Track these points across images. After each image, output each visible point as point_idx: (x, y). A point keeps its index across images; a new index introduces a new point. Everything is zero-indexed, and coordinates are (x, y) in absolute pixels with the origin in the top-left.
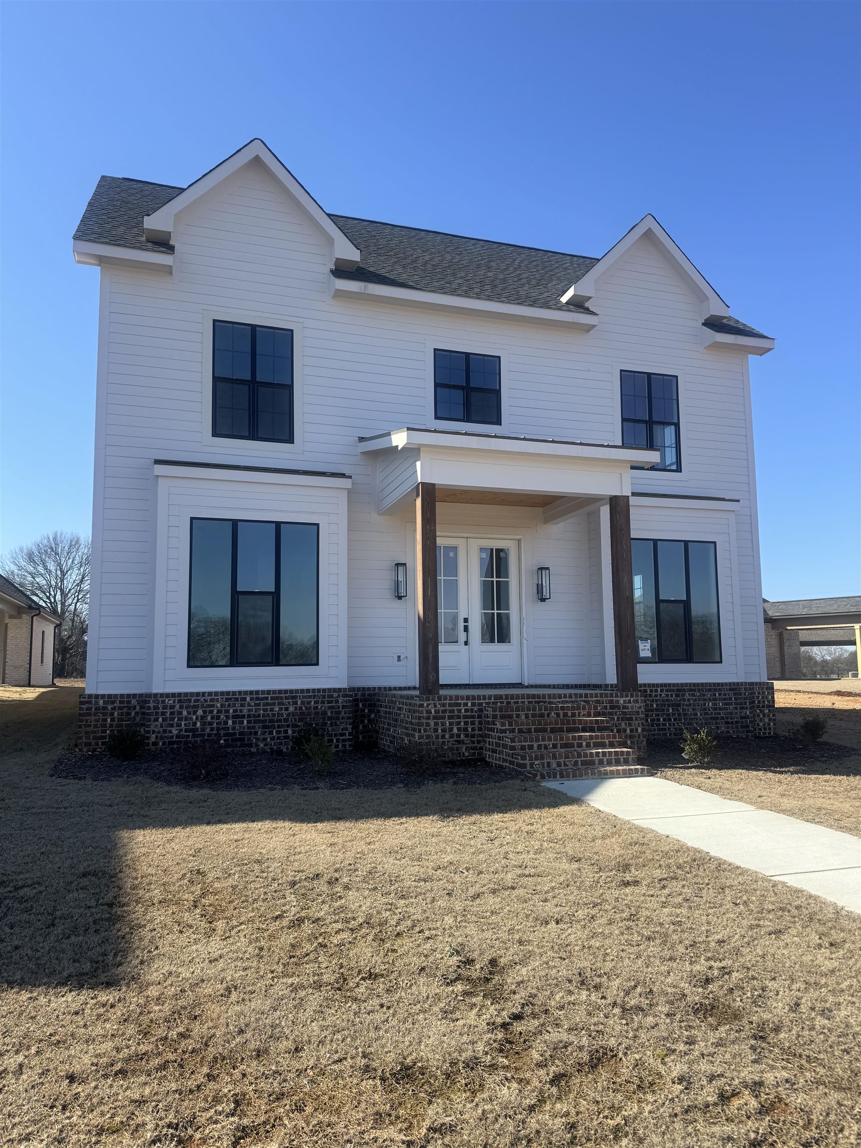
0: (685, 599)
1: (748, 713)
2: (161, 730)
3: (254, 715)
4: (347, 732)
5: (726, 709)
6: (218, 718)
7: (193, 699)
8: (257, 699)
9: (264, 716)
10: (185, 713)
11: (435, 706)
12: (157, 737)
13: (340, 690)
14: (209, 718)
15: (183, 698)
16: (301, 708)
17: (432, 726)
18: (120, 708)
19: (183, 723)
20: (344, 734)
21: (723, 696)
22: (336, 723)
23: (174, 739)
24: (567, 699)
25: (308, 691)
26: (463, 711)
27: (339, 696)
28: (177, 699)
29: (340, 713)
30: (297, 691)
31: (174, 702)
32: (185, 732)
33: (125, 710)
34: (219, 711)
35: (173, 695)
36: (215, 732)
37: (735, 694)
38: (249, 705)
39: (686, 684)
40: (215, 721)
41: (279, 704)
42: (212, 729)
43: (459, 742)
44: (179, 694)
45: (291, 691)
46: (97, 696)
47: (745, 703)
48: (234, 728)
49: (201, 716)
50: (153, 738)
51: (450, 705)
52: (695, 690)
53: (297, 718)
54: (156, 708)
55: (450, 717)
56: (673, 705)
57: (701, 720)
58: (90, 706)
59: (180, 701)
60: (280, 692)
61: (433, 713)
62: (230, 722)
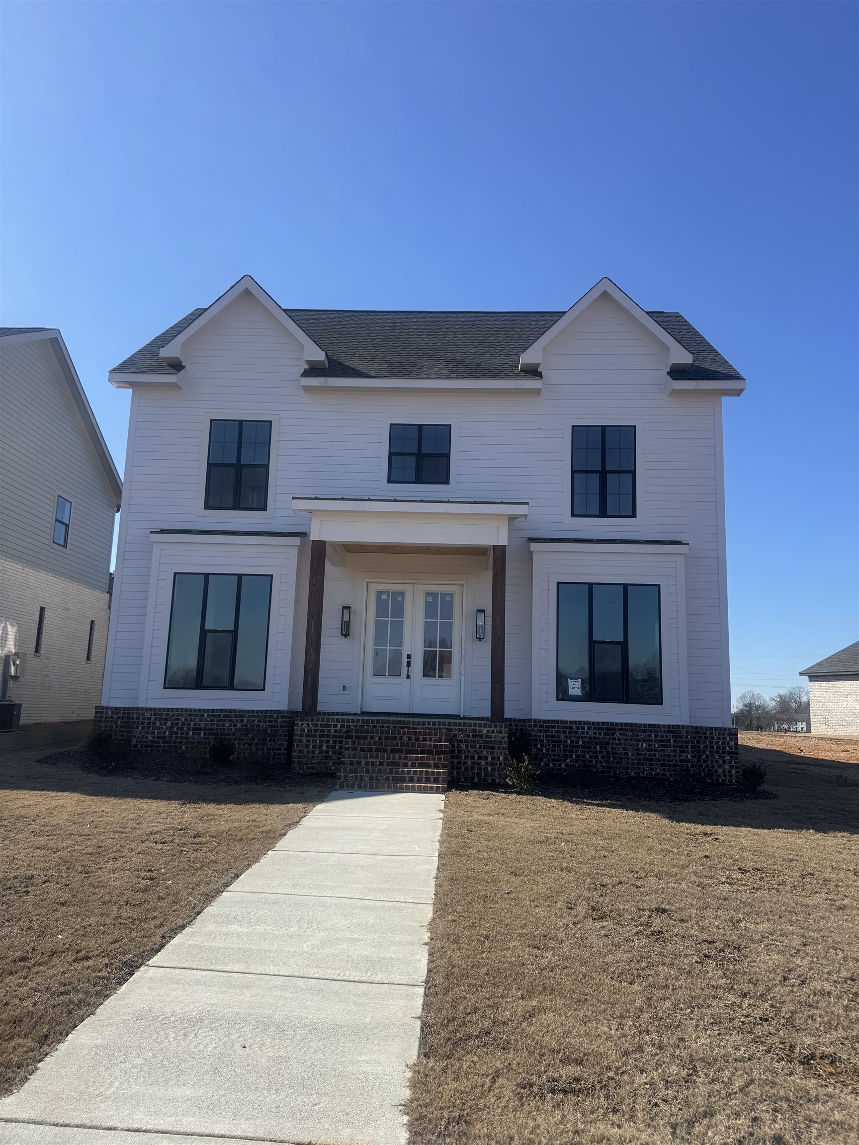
0: (622, 640)
1: (689, 756)
2: (140, 735)
3: (209, 729)
4: (283, 748)
5: (663, 751)
6: (182, 729)
7: (164, 713)
8: (213, 716)
9: (217, 730)
10: (158, 724)
11: (308, 726)
12: (137, 741)
13: (279, 712)
14: (175, 729)
15: (157, 712)
16: (246, 725)
17: (305, 742)
18: (123, 718)
19: (156, 732)
20: (280, 749)
21: (659, 738)
22: (274, 739)
23: (149, 744)
24: (431, 726)
25: (253, 711)
26: (332, 731)
27: (278, 717)
28: (153, 712)
29: (278, 731)
30: (244, 711)
31: (151, 715)
32: (157, 738)
33: (125, 720)
34: (183, 724)
35: (151, 709)
36: (179, 740)
37: (674, 737)
38: (206, 720)
39: (617, 724)
40: (180, 731)
41: (230, 721)
42: (177, 738)
43: (327, 758)
44: (155, 709)
45: (240, 711)
46: (107, 708)
47: (687, 747)
48: (193, 738)
49: (170, 727)
50: (134, 742)
51: (321, 725)
52: (627, 730)
53: (243, 733)
54: (138, 718)
55: (321, 736)
56: (601, 743)
57: (632, 760)
58: (102, 715)
59: (155, 714)
60: (231, 711)
61: (306, 731)
62: (191, 733)
